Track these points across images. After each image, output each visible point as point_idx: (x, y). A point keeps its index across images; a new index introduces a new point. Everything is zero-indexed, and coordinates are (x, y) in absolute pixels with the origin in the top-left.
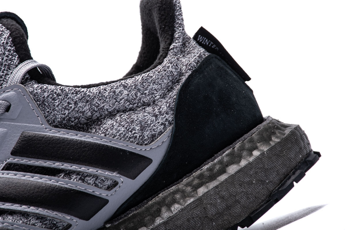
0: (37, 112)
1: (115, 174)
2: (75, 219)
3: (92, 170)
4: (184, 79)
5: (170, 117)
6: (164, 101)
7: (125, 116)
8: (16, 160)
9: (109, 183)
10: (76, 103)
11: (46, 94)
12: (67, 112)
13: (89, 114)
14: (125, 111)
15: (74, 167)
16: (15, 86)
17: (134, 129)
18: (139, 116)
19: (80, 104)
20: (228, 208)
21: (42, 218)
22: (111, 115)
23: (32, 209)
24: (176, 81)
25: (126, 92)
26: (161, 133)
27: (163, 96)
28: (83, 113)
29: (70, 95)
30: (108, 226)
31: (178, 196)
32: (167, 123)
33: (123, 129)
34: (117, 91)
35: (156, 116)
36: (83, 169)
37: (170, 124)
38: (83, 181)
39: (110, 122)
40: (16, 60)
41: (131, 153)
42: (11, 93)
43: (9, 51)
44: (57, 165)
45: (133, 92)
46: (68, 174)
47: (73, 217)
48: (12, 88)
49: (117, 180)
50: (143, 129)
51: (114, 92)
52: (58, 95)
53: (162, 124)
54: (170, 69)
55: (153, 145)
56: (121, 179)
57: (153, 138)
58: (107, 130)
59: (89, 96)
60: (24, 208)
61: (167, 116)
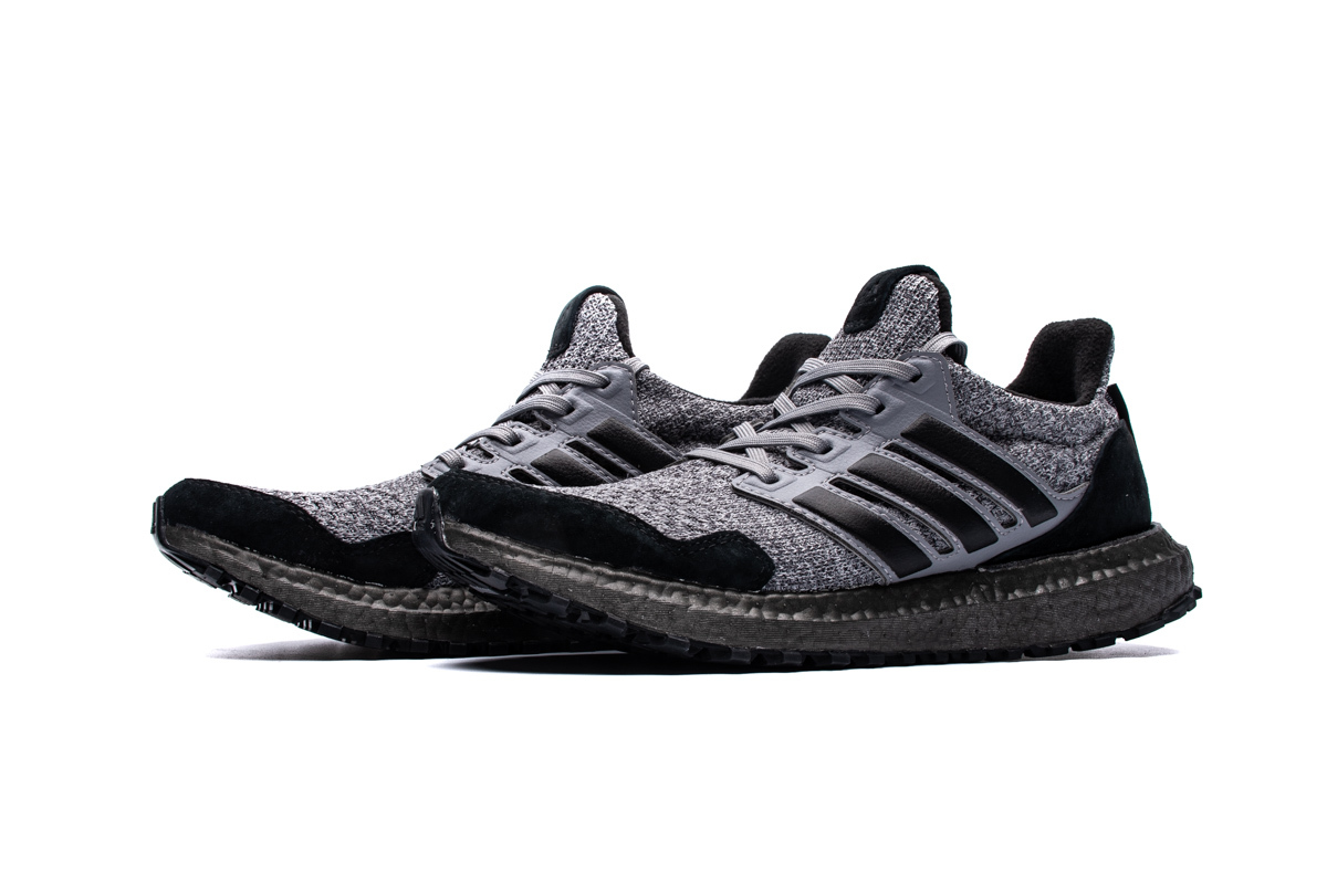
0: (950, 396)
1: (1018, 511)
2: (960, 545)
3: (995, 494)
4: (1107, 433)
5: (1088, 470)
6: (1086, 449)
7: (1042, 447)
8: (905, 444)
9: (1005, 518)
10: (995, 405)
11: (966, 380)
12: (981, 411)
13: (1003, 426)
14: (1041, 440)
15: (975, 482)
16: (935, 355)
17: (1049, 467)
18: (1058, 454)
19: (999, 410)
20: (1120, 608)
21: (923, 527)
22: (1026, 439)
23: (917, 510)
24: (1099, 432)
25: (1053, 419)
26: (1074, 486)
27: (1085, 443)
28: (997, 420)
29: (992, 393)
30: (982, 570)
31: (1068, 569)
32: (1083, 477)
33: (1038, 461)
34: (1046, 413)
35: (1076, 463)
36: (986, 488)
37: (1086, 480)
38: (980, 502)
39: (1023, 446)
40: (938, 325)
41: (1042, 493)
42: (927, 362)
43: (933, 312)
44: (955, 470)
45: (1061, 423)
46: (965, 486)
47: (959, 542)
48: (930, 355)
49: (1018, 518)
50: (1058, 470)
51: (1042, 412)
52: (980, 387)
53: (1078, 476)
54: (1100, 414)
55: (1064, 495)
56: (1022, 520)
57: (1064, 487)
58: (1019, 454)
59: (1013, 404)
60: (907, 505)
61: (1086, 469)
